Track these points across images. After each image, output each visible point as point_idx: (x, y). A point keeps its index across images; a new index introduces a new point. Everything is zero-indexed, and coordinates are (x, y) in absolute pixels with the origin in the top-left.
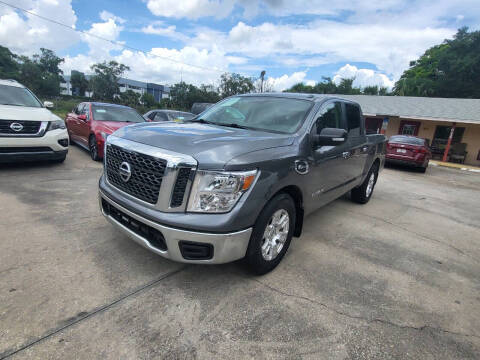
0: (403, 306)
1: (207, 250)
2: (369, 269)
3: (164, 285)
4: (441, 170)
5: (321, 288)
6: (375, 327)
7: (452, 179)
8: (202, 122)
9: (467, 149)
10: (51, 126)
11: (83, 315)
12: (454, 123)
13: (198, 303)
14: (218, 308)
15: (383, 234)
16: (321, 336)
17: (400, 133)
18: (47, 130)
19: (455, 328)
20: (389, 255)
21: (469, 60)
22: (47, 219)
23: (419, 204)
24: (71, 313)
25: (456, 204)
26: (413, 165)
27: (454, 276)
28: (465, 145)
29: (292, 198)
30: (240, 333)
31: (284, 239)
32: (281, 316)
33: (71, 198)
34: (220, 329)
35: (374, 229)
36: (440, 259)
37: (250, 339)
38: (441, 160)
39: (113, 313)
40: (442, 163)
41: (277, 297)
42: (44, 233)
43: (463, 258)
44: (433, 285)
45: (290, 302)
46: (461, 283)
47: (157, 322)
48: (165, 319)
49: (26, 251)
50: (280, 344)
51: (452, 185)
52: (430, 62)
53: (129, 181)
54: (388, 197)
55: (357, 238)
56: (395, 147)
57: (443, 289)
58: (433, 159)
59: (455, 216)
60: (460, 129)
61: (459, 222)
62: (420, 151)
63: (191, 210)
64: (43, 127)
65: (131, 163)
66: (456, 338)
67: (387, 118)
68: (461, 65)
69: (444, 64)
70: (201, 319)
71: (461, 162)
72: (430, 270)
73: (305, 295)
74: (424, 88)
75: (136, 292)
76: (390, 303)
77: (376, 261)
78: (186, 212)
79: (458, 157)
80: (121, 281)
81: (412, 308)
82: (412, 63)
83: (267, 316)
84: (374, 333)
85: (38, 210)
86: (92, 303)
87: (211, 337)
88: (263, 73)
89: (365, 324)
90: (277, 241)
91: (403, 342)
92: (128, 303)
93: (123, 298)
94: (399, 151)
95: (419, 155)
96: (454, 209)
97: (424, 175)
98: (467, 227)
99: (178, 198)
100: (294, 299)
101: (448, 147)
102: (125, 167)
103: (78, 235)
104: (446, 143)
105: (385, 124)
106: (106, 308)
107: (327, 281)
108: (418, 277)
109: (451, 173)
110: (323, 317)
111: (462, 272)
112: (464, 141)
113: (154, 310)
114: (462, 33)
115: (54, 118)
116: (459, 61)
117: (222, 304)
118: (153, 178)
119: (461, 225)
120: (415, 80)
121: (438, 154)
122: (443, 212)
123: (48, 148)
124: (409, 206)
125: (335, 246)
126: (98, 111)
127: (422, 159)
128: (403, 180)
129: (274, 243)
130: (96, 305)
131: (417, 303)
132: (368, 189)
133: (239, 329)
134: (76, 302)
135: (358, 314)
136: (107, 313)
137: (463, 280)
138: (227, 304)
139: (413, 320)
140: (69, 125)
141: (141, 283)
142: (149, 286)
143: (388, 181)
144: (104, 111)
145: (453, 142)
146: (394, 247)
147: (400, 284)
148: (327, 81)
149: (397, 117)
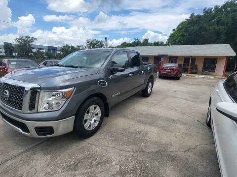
0: (152, 143)
1: (50, 130)
2: (142, 128)
3: (33, 150)
4: (187, 78)
5: (115, 140)
6: (136, 154)
7: (190, 81)
8: (58, 65)
9: (198, 68)
12: (191, 56)
13: (49, 157)
14: (59, 158)
15: (153, 110)
16: (109, 163)
17: (169, 63)
19: (172, 149)
20: (151, 120)
21: (196, 28)
23: (173, 94)
25: (188, 93)
26: (174, 77)
27: (178, 126)
28: (197, 65)
29: (100, 99)
30: (67, 168)
31: (98, 119)
32: (91, 157)
34: (57, 168)
35: (149, 108)
36: (175, 118)
37: (72, 170)
38: (187, 73)
40: (188, 75)
41: (92, 147)
43: (185, 117)
45: (98, 149)
46: (180, 128)
48: (28, 168)
50: (88, 170)
52: (181, 29)
53: (9, 100)
54: (159, 92)
55: (140, 114)
56: (166, 69)
57: (172, 132)
58: (184, 73)
60: (194, 59)
61: (188, 101)
62: (176, 70)
63: (41, 111)
65: (8, 90)
66: (171, 154)
67: (163, 56)
68: (193, 30)
69: (186, 30)
70: (48, 165)
71: (196, 73)
72: (168, 124)
73: (107, 144)
74: (179, 41)
75: (15, 157)
76: (147, 142)
77: (146, 123)
78: (38, 112)
79: (194, 71)
80: (8, 152)
81: (155, 143)
82: (174, 30)
83: (84, 158)
87: (51, 173)
88: (106, 38)
89: (132, 154)
90: (95, 121)
91: (147, 159)
92: (9, 163)
93: (8, 160)
94: (167, 71)
96: (187, 95)
97: (179, 81)
98: (191, 102)
99: (32, 106)
100: (101, 147)
101: (189, 67)
102: (6, 92)
104: (188, 65)
105: (162, 59)
107: (120, 136)
108: (163, 128)
110: (112, 154)
111: (183, 123)
112: (196, 64)
113: (23, 164)
114: (192, 15)
116: (192, 28)
117: (62, 156)
120: (175, 38)
121: (185, 71)
122: (182, 97)
124: (167, 96)
125: (128, 119)
126: (12, 63)
127: (177, 73)
128: (169, 84)
129: (93, 121)
131: (158, 140)
132: (149, 90)
133: (67, 166)
135: (129, 150)
137: (182, 127)
138: (65, 155)
139: (154, 148)
141: (20, 151)
142: (24, 152)
143: (159, 84)
144: (15, 63)
145: (191, 65)
146: (156, 116)
147: (153, 133)
148: (137, 41)
149: (167, 55)
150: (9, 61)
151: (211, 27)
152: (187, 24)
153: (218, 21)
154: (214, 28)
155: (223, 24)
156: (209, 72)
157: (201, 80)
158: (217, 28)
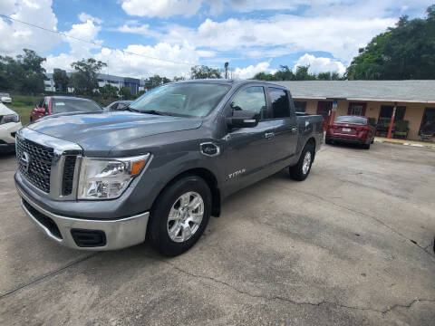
2: (284, 245)
4: (385, 146)
6: (273, 305)
7: (392, 154)
8: (128, 109)
9: (410, 126)
10: (3, 120)
12: (396, 103)
13: (96, 289)
14: (116, 293)
15: (312, 209)
16: (212, 318)
17: (349, 114)
19: (353, 302)
20: (308, 230)
21: (410, 45)
23: (355, 178)
25: (389, 177)
26: (358, 143)
27: (368, 248)
28: (407, 122)
30: (128, 319)
31: (199, 220)
32: (178, 299)
34: (108, 316)
35: (305, 205)
36: (359, 231)
38: (386, 137)
40: (388, 140)
43: (382, 230)
44: (344, 258)
45: (193, 283)
46: (372, 255)
47: (45, 312)
48: (56, 307)
51: (393, 160)
52: (376, 48)
53: (29, 171)
54: (326, 173)
56: (341, 127)
57: (352, 261)
58: (379, 136)
59: (385, 188)
60: (402, 108)
61: (389, 194)
62: (363, 129)
65: (28, 153)
66: (351, 313)
67: (336, 100)
68: (403, 49)
69: (388, 51)
70: (92, 307)
71: (404, 138)
72: (345, 243)
73: (212, 274)
74: (371, 72)
75: (38, 280)
76: (296, 278)
77: (296, 237)
78: (77, 200)
79: (401, 133)
80: (26, 270)
81: (317, 283)
82: (361, 50)
83: (164, 299)
84: (268, 311)
88: (227, 64)
89: (263, 302)
90: (191, 223)
94: (344, 130)
95: (362, 133)
96: (386, 181)
97: (367, 151)
98: (395, 198)
99: (67, 188)
100: (200, 279)
101: (391, 125)
102: (24, 157)
104: (389, 121)
105: (335, 106)
108: (332, 251)
109: (393, 147)
110: (221, 299)
111: (377, 244)
112: (405, 119)
113: (48, 299)
114: (403, 21)
115: (8, 112)
116: (402, 46)
117: (122, 289)
118: (45, 167)
119: (389, 197)
120: (363, 65)
121: (382, 132)
122: (376, 186)
123: (2, 141)
125: (260, 223)
126: (57, 104)
127: (365, 136)
128: (348, 157)
129: (186, 225)
131: (323, 278)
132: (305, 167)
133: (129, 314)
135: (259, 293)
137: (376, 252)
138: (127, 288)
139: (313, 296)
141: (47, 271)
142: (53, 274)
143: (326, 157)
144: (63, 104)
145: (395, 121)
146: (317, 221)
147: (311, 259)
148: (285, 70)
149: (345, 99)
150: (53, 99)
152: (391, 39)
156: (434, 136)
157: (417, 153)
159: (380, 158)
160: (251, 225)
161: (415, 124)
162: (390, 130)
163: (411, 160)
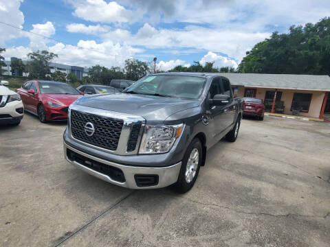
0: (274, 204)
1: (154, 179)
2: (248, 183)
3: (121, 206)
4: (271, 118)
5: (223, 198)
6: (262, 218)
8: (132, 93)
9: (285, 105)
10: (10, 99)
11: (69, 235)
12: (276, 89)
14: (162, 217)
15: (251, 160)
16: (232, 228)
17: (245, 96)
18: (7, 102)
19: (305, 213)
20: (256, 173)
21: (280, 51)
22: (19, 168)
23: (265, 140)
24: (59, 233)
25: (286, 139)
27: (296, 182)
28: (283, 102)
31: (196, 168)
32: (205, 218)
33: (33, 151)
34: (168, 232)
35: (244, 157)
36: (286, 172)
37: (189, 235)
38: (270, 112)
39: (91, 230)
40: (272, 114)
41: (198, 206)
42: (19, 179)
43: (298, 171)
44: (286, 188)
45: (207, 209)
46: (301, 186)
47: (125, 232)
48: (129, 229)
49: (9, 193)
50: (209, 236)
51: (280, 127)
52: (258, 52)
55: (235, 164)
56: (245, 105)
57: (293, 190)
58: (266, 112)
59: (288, 146)
60: (280, 93)
61: (291, 149)
62: (260, 107)
63: (142, 153)
64: (4, 99)
65: (94, 123)
66: (307, 219)
67: (237, 87)
68: (276, 53)
69: (266, 54)
71: (281, 113)
72: (282, 180)
73: (215, 203)
74: (255, 69)
76: (266, 202)
77: (250, 177)
78: (138, 154)
79: (280, 110)
80: (90, 207)
81: (279, 204)
82: (248, 53)
83: (196, 219)
84: (262, 222)
85: (8, 161)
86: (73, 225)
87: (164, 238)
88: (155, 59)
89: (255, 217)
90: (192, 170)
91: (280, 225)
93: (94, 219)
94: (247, 107)
95: (259, 109)
96: (285, 141)
97: (263, 122)
98: (295, 152)
99: (132, 145)
100: (209, 206)
101: (274, 104)
102: (89, 126)
103: (47, 178)
104: (272, 102)
105: (236, 91)
106: (84, 227)
107: (226, 193)
108: (277, 185)
109: (278, 119)
110: (229, 216)
111: (300, 179)
112: (282, 99)
113: (120, 224)
114: (275, 35)
115: (12, 93)
116: (275, 51)
118: (113, 133)
120: (250, 63)
121: (268, 109)
122: (280, 144)
123: (8, 115)
124: (260, 141)
125: (224, 169)
126: (44, 87)
127: (260, 112)
130: (76, 226)
131: (281, 201)
133: (180, 229)
134: (61, 226)
135: (249, 211)
136: (86, 231)
137: (302, 184)
138: (168, 214)
139: (282, 211)
140: (23, 97)
143: (246, 127)
144: (48, 87)
145: (276, 101)
146: (258, 167)
147: (268, 190)
148: (197, 64)
149: (243, 86)
150: (39, 83)
151: (301, 52)
152: (268, 46)
153: (311, 45)
154: (306, 53)
155: (318, 48)
156: (301, 111)
158: (310, 53)
159: (273, 126)
160: (219, 171)
161: (288, 103)
162: (273, 108)
163: (292, 127)
